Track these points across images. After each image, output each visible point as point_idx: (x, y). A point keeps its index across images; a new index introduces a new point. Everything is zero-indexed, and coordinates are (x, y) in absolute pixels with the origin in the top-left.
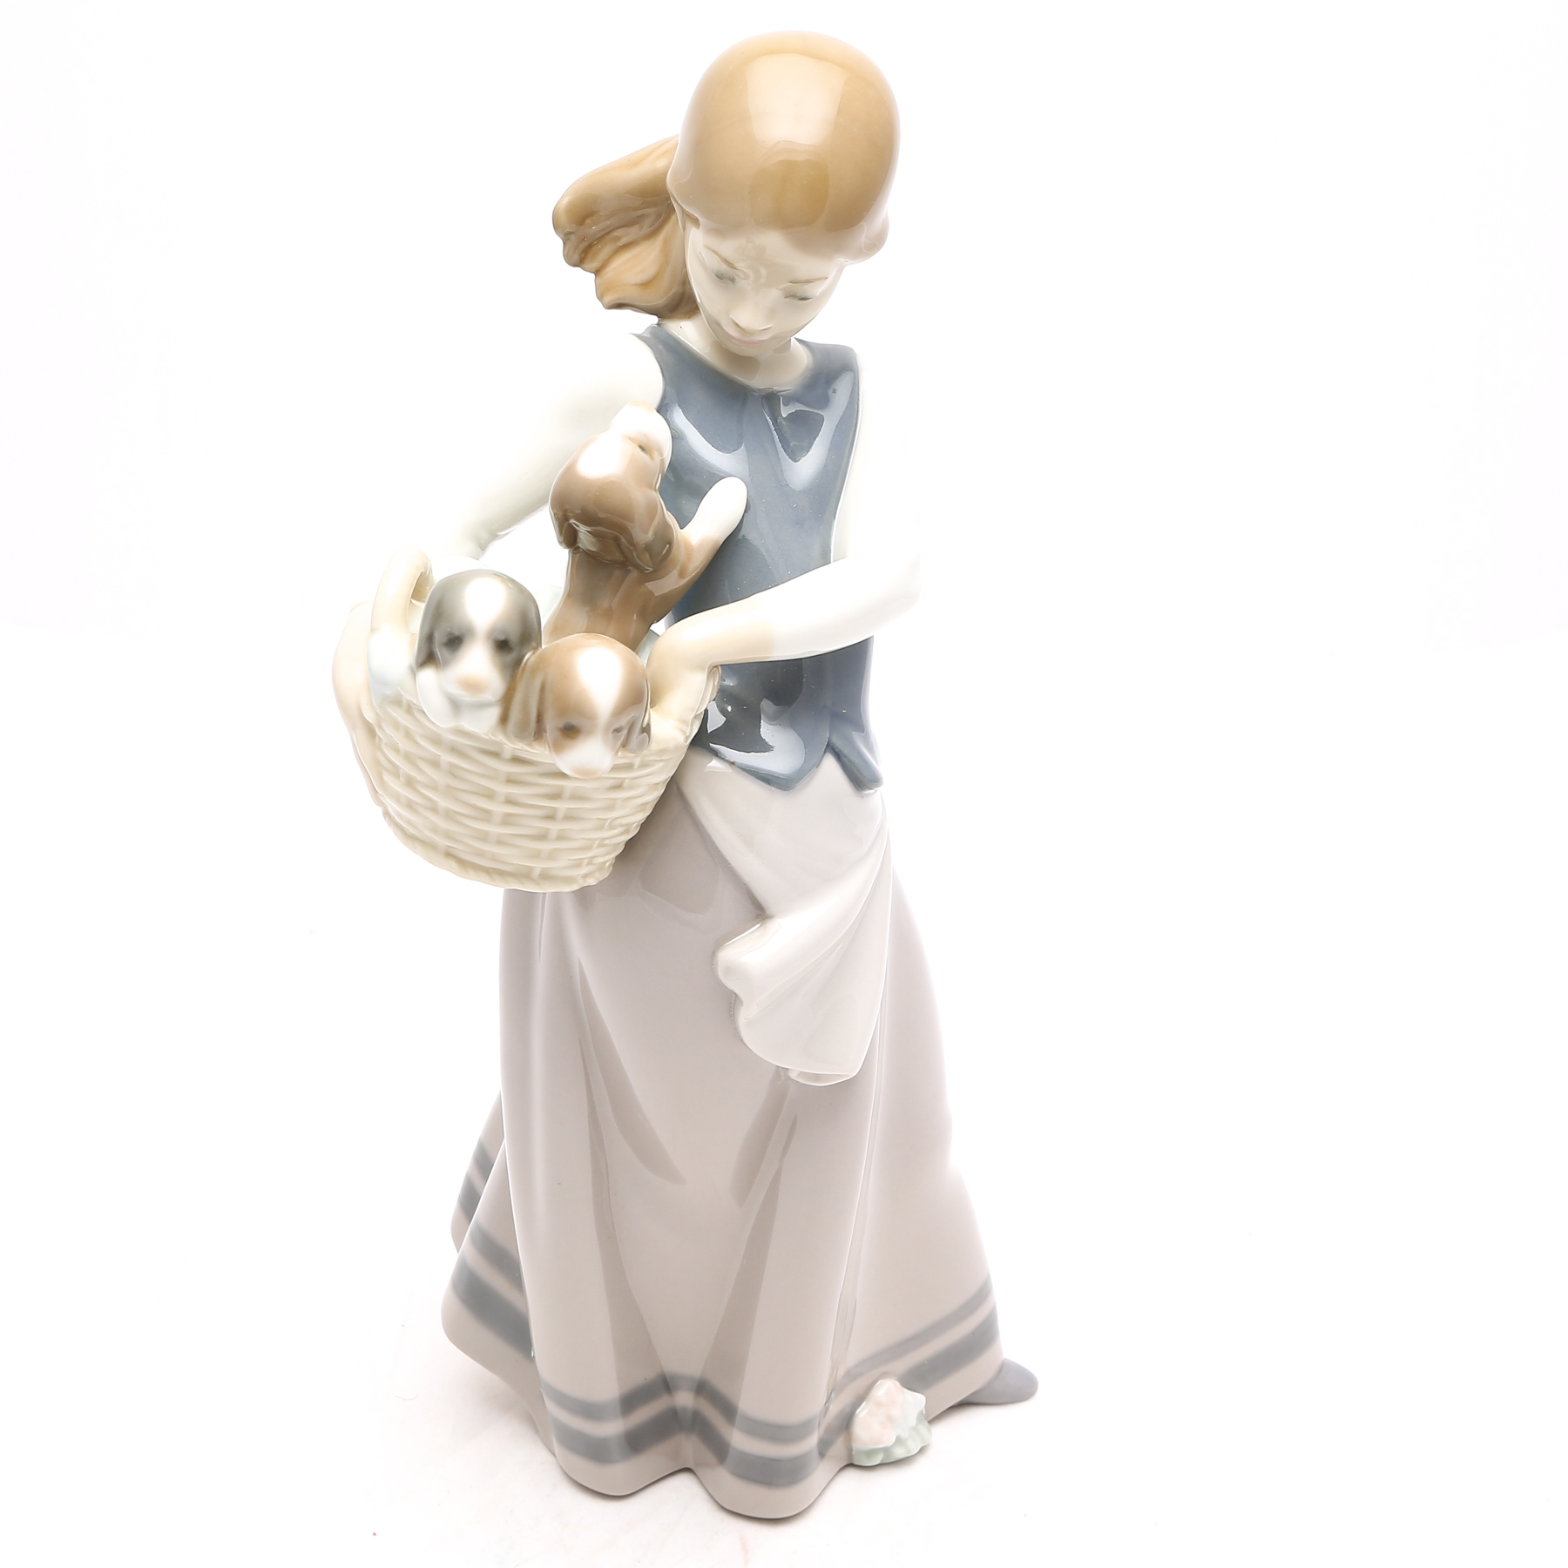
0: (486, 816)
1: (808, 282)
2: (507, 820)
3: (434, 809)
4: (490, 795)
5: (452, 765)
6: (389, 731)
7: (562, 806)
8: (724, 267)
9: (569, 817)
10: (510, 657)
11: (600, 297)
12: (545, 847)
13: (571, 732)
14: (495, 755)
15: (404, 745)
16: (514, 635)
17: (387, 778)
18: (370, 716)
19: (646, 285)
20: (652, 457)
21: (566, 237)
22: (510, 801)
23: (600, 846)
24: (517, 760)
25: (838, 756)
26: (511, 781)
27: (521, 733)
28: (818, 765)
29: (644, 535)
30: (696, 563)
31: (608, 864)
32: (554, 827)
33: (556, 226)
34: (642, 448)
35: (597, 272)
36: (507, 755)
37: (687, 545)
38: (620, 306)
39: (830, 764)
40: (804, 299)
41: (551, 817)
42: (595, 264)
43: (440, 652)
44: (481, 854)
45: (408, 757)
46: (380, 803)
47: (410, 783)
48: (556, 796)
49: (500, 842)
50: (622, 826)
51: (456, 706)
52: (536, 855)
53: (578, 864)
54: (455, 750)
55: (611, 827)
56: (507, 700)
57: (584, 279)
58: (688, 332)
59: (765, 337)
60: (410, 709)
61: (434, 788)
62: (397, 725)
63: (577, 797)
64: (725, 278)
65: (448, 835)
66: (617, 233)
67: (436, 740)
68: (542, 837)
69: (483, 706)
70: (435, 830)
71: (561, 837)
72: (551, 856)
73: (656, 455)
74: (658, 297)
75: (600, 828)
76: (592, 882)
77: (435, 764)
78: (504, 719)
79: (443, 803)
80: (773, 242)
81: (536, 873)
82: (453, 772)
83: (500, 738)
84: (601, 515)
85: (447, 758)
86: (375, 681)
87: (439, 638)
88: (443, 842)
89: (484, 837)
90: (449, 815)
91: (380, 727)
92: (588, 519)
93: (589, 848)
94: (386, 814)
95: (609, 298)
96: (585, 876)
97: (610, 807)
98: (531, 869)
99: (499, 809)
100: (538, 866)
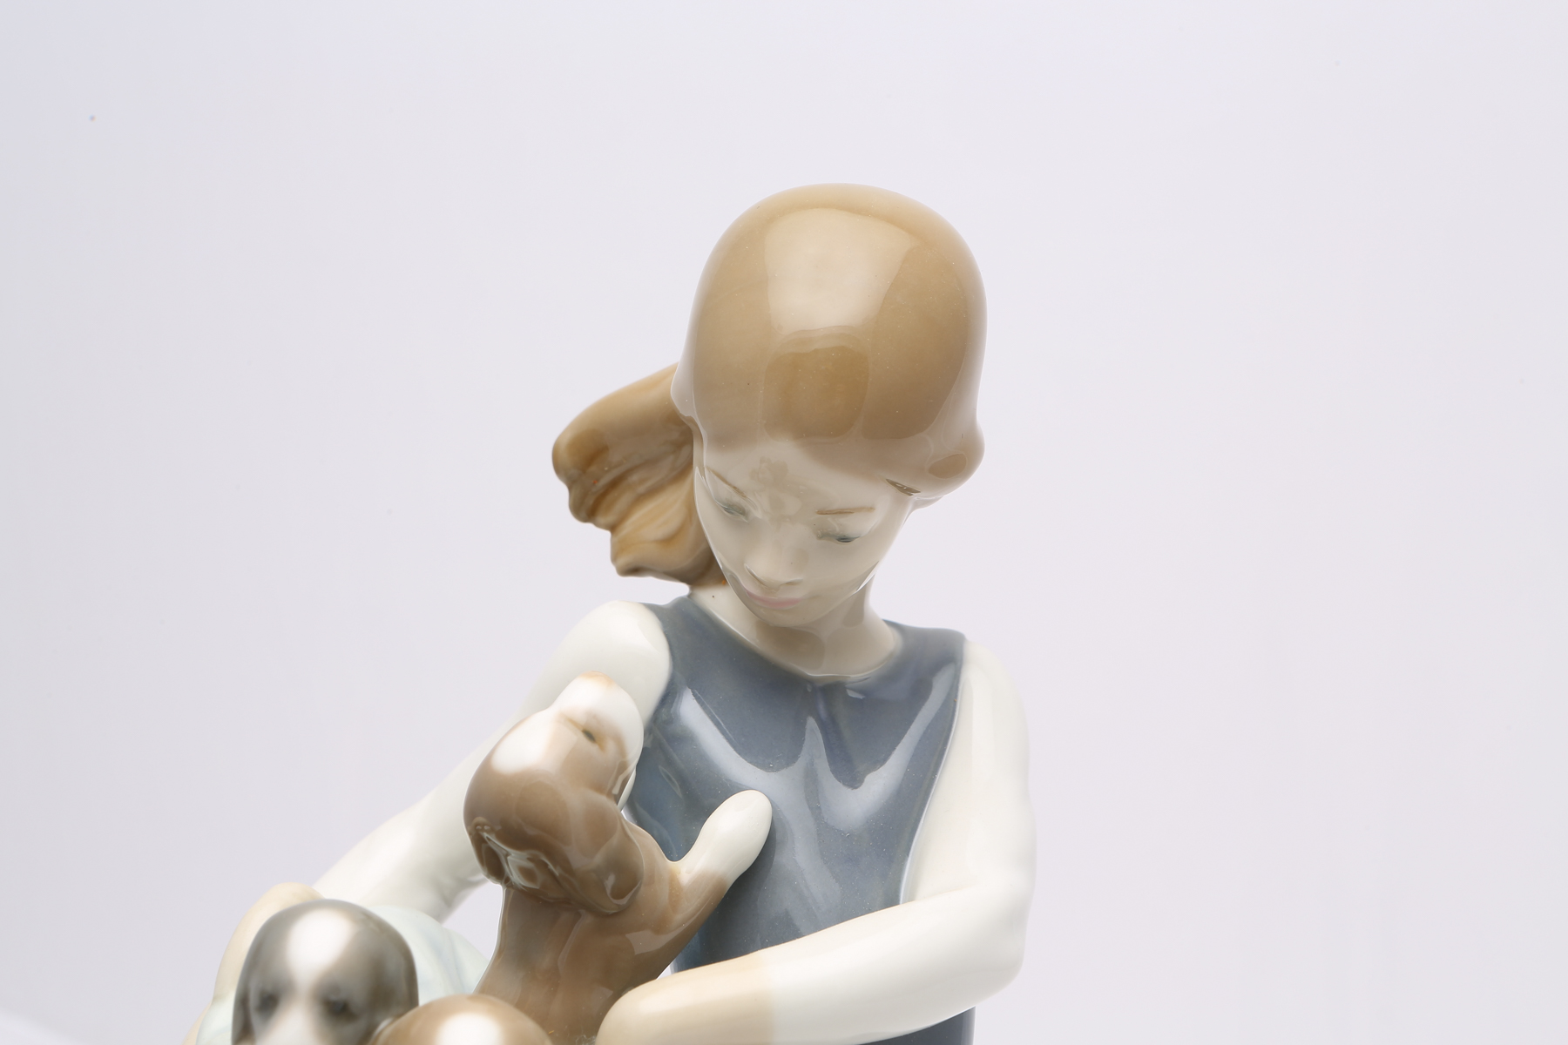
1: (842, 512)
8: (736, 499)
10: (351, 1030)
11: (614, 558)
16: (357, 994)
19: (668, 541)
20: (602, 748)
21: (571, 483)
29: (585, 858)
30: (687, 911)
33: (559, 468)
34: (589, 735)
35: (613, 528)
37: (673, 880)
38: (634, 570)
40: (845, 539)
42: (611, 518)
57: (597, 538)
58: (720, 604)
59: (797, 594)
64: (734, 512)
66: (635, 478)
73: (611, 746)
74: (681, 556)
80: (784, 451)
84: (531, 832)
92: (517, 837)
95: (625, 560)
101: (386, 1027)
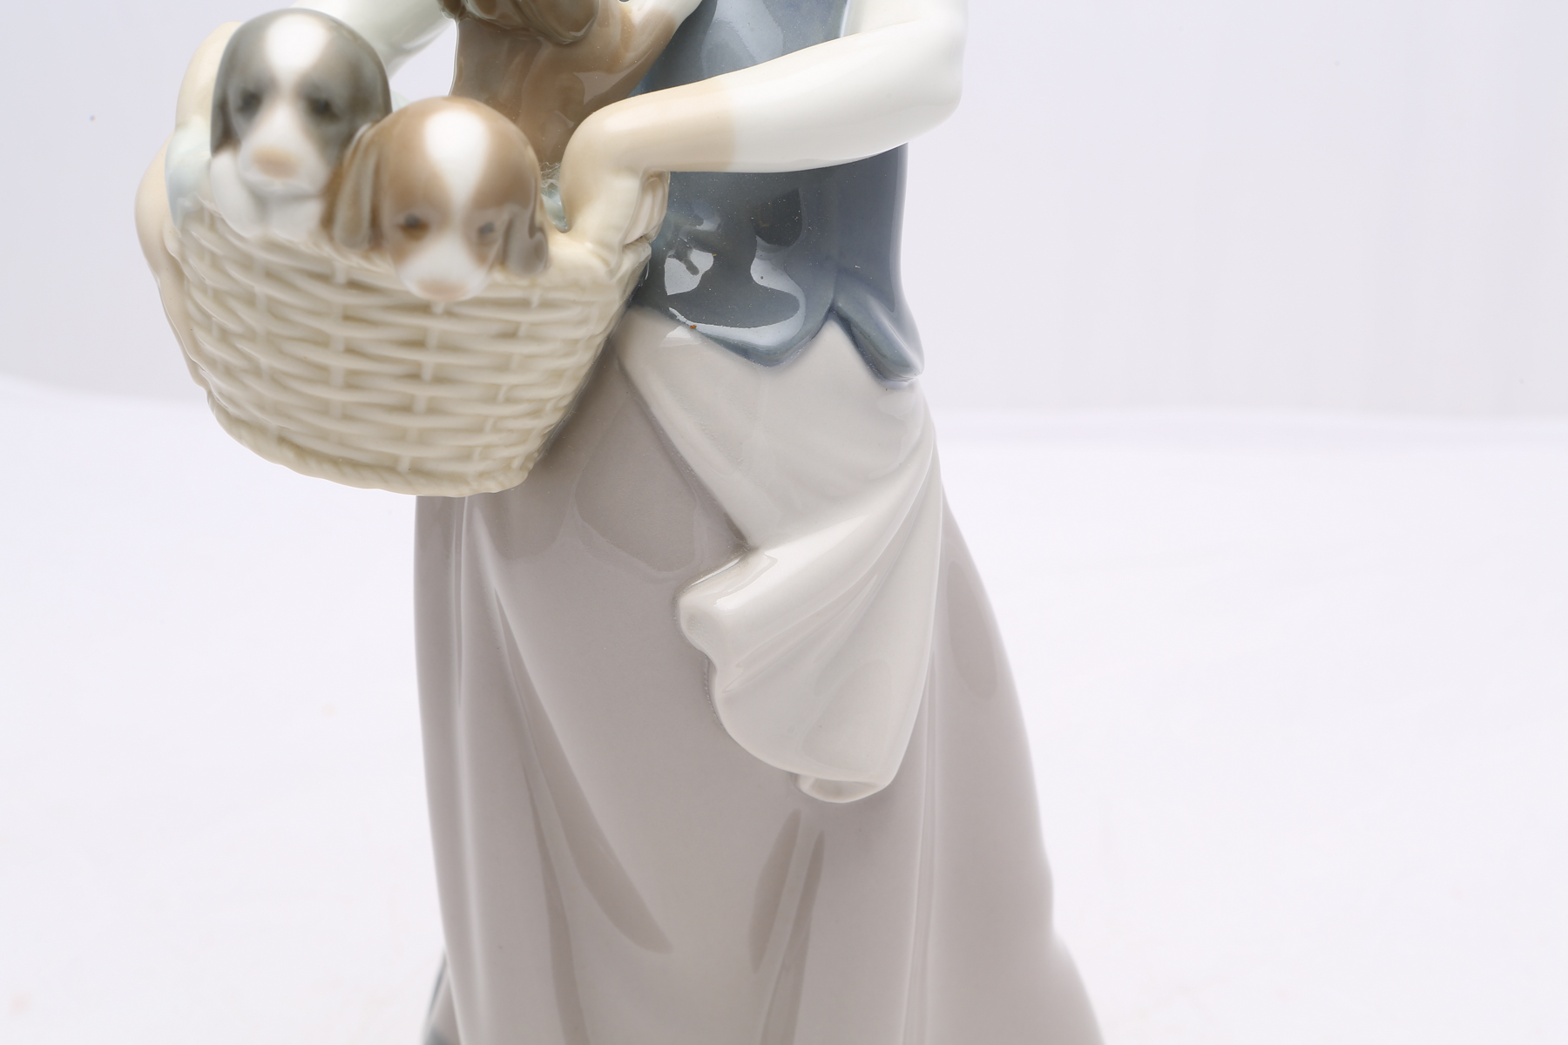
0: (321, 374)
2: (352, 382)
3: (257, 371)
4: (322, 341)
5: (271, 300)
6: (193, 261)
7: (428, 360)
9: (440, 379)
10: (334, 129)
12: (413, 423)
13: (416, 228)
14: (324, 278)
15: (212, 279)
16: (338, 94)
17: (201, 335)
18: (172, 247)
22: (351, 350)
23: (496, 429)
24: (354, 285)
25: (847, 325)
26: (349, 318)
27: (351, 242)
28: (814, 334)
30: (639, 48)
31: (516, 464)
32: (422, 393)
36: (341, 278)
37: (625, 18)
39: (834, 336)
41: (414, 376)
43: (237, 120)
44: (323, 436)
45: (218, 296)
46: (201, 381)
47: (225, 336)
48: (418, 344)
49: (347, 417)
50: (530, 401)
51: (262, 202)
52: (401, 437)
53: (466, 456)
54: (271, 275)
55: (509, 400)
56: (331, 192)
60: (213, 222)
61: (250, 336)
62: (202, 251)
63: (447, 347)
65: (277, 411)
67: (247, 263)
68: (406, 408)
69: (298, 198)
70: (261, 407)
71: (433, 410)
72: (423, 438)
75: (491, 399)
76: (493, 487)
77: (250, 300)
78: (327, 221)
79: (265, 360)
81: (404, 465)
82: (273, 310)
83: (327, 251)
85: (263, 289)
86: (176, 191)
87: (234, 101)
88: (273, 423)
89: (324, 409)
90: (276, 379)
91: (184, 259)
93: (477, 429)
94: (210, 394)
96: (482, 475)
97: (503, 366)
98: (396, 459)
99: (340, 364)
100: (406, 454)
101: (365, 131)
